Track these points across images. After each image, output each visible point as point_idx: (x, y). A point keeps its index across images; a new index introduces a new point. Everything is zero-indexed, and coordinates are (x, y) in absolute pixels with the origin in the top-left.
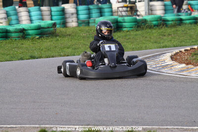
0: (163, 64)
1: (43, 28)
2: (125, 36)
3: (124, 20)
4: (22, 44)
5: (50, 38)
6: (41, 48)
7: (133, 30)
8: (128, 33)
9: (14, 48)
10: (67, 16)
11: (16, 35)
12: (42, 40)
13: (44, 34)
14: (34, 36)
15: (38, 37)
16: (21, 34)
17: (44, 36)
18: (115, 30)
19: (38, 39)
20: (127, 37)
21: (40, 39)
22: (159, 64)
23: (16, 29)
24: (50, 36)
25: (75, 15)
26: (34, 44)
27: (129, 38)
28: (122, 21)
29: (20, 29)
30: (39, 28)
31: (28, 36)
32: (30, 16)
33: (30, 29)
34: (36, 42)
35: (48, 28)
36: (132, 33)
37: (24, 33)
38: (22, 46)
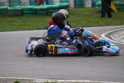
4: (45, 19)
7: (121, 11)
11: (42, 12)
16: (45, 12)
23: (41, 8)
27: (117, 17)
29: (45, 9)
31: (50, 14)
35: (64, 8)
37: (47, 11)
38: (45, 20)
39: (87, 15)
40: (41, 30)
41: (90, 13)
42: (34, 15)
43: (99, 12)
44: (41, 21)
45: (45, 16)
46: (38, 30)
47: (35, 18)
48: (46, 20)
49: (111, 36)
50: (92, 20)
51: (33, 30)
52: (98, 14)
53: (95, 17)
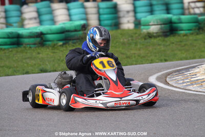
0: (192, 79)
1: (68, 31)
2: (181, 42)
3: (180, 19)
4: (39, 53)
5: (77, 44)
6: (62, 58)
7: (192, 34)
8: (185, 37)
9: (25, 59)
10: (121, 14)
11: (32, 40)
12: (66, 47)
13: (70, 40)
14: (55, 42)
15: (61, 43)
16: (38, 40)
17: (70, 42)
18: (168, 34)
19: (62, 46)
20: (183, 44)
21: (64, 46)
22: (187, 79)
23: (31, 33)
24: (77, 42)
25: (132, 14)
26: (54, 53)
27: (185, 45)
28: (176, 21)
29: (37, 33)
30: (63, 31)
31: (48, 43)
32: (70, 15)
33: (49, 32)
34: (58, 51)
35: (76, 31)
36: (191, 38)
37: (42, 39)
38: (38, 55)
39: (123, 44)
40: (30, 74)
41: (130, 39)
42: (15, 46)
43: (147, 37)
44: (30, 58)
45: (38, 47)
46: (23, 74)
47: (17, 52)
48: (41, 55)
49: (168, 80)
50: (135, 54)
51: (15, 75)
52: (146, 41)
53: (139, 46)
